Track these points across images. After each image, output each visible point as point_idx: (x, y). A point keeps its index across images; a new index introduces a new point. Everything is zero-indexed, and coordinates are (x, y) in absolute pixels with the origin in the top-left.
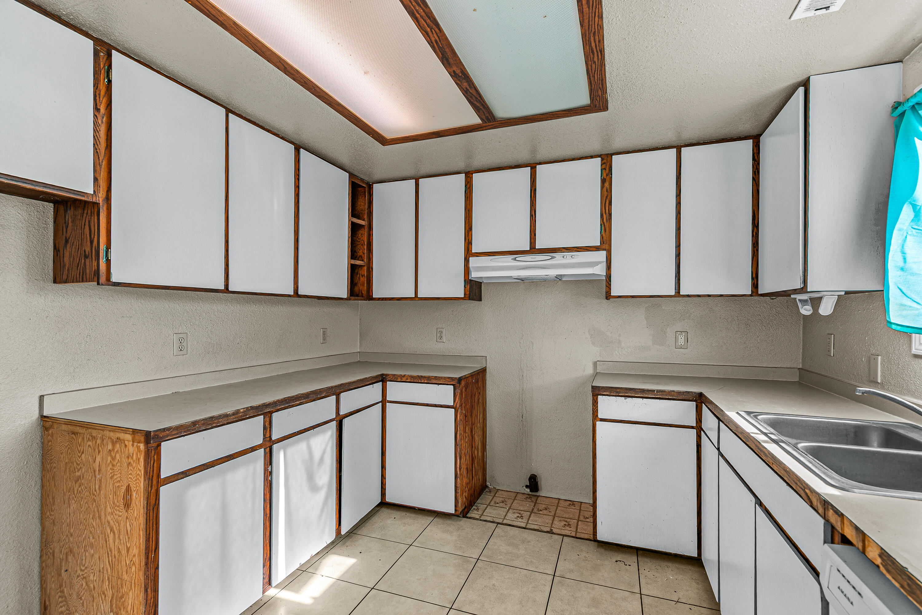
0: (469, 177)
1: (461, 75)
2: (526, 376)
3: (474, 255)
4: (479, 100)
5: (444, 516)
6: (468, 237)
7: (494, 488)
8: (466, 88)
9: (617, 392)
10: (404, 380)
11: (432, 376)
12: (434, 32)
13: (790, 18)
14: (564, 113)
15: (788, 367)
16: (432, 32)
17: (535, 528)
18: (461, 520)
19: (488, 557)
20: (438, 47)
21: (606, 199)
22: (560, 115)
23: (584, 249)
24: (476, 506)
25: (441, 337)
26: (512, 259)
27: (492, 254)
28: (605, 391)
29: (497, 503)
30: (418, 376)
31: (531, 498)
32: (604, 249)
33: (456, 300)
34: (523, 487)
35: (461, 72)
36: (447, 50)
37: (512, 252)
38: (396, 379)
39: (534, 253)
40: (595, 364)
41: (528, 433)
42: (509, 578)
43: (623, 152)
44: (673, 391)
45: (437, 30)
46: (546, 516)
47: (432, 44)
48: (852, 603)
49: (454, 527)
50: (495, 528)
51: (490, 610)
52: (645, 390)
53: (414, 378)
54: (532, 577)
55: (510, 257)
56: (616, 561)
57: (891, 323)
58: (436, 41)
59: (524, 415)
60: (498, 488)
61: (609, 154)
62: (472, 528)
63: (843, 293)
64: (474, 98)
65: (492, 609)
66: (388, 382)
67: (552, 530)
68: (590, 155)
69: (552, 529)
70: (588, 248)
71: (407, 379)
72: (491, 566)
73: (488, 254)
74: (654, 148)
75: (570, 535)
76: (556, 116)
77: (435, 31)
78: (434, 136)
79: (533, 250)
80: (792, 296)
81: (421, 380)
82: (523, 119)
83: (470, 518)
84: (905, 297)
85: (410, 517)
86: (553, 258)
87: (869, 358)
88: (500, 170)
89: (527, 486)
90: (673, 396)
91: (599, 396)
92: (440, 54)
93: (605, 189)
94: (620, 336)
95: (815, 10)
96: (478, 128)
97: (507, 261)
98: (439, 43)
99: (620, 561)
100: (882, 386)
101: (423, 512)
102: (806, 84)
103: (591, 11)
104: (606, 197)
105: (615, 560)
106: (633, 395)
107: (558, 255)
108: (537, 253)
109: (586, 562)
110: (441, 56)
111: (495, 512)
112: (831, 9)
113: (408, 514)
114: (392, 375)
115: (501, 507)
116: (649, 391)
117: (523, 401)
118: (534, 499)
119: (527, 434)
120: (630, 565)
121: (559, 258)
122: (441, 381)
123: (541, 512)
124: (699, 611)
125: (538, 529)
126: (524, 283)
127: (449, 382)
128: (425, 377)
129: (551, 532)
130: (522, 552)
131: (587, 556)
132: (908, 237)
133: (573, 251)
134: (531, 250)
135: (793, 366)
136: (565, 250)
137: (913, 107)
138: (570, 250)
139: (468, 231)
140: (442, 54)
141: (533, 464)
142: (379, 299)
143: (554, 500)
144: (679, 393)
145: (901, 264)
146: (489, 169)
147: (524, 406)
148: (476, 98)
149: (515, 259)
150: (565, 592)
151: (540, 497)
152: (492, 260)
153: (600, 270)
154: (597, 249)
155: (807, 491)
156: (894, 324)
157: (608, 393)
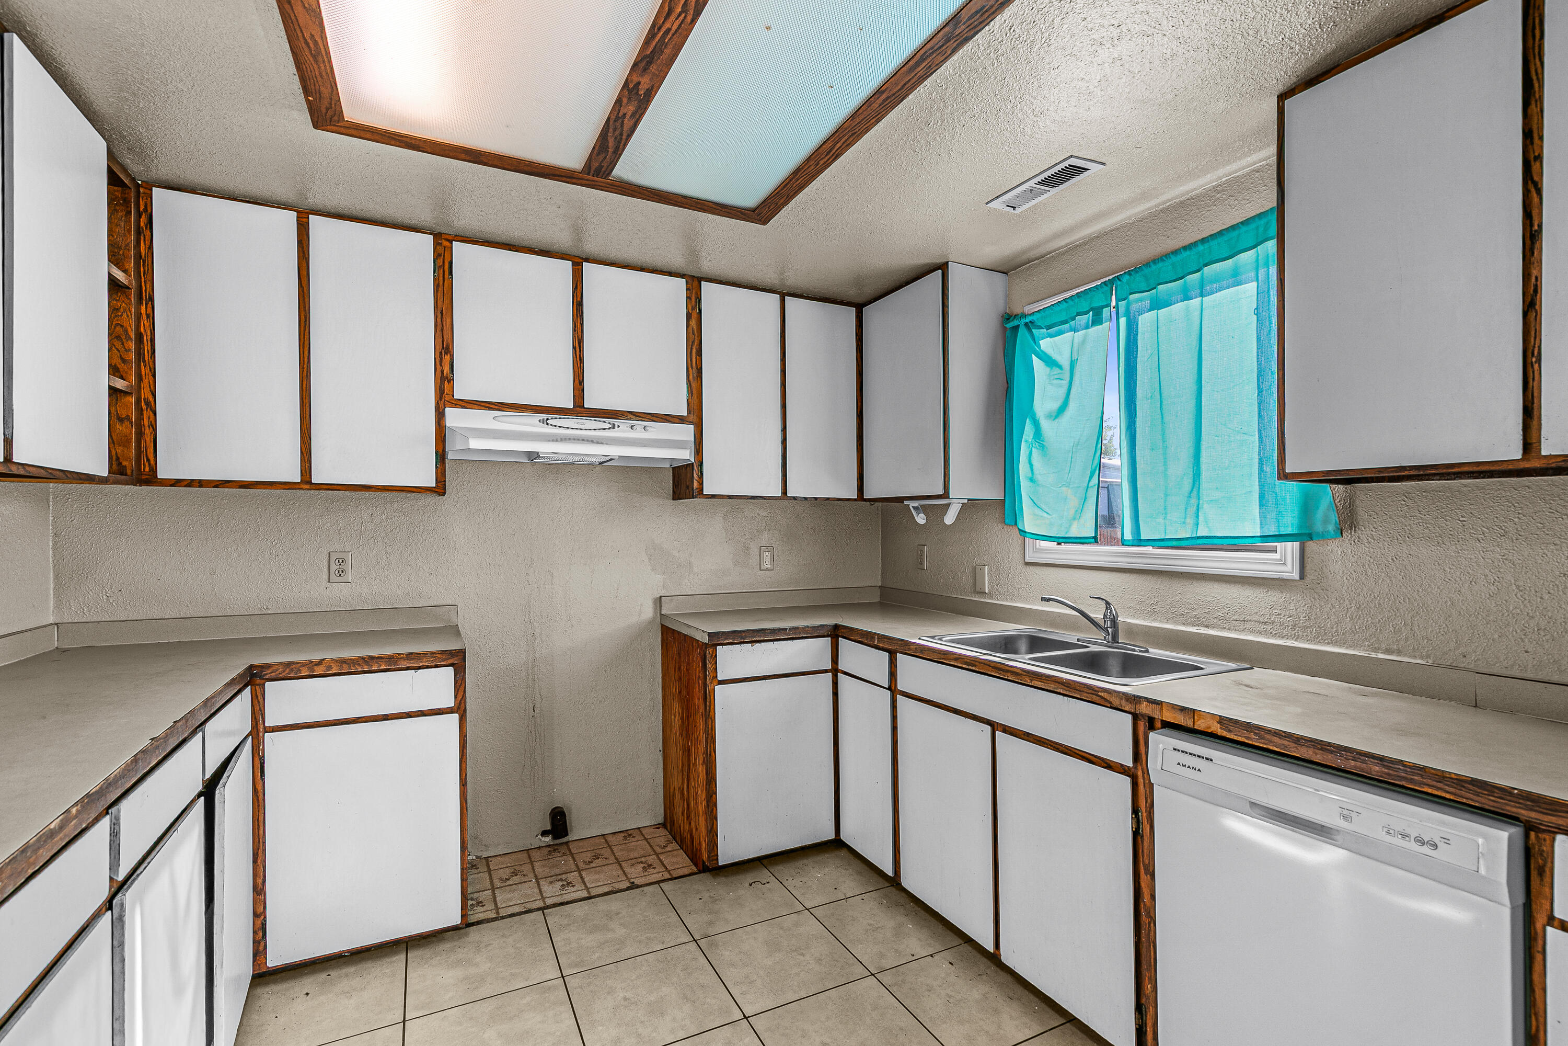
0: (441, 244)
1: (641, 92)
2: (541, 634)
3: (456, 405)
4: (621, 138)
5: (423, 941)
6: (441, 365)
7: (477, 857)
8: (625, 114)
9: (742, 638)
10: (319, 670)
11: (400, 654)
12: (681, 18)
13: (987, 203)
14: (714, 206)
15: (870, 585)
16: (680, 15)
17: (606, 891)
18: (467, 935)
19: (576, 965)
20: (659, 40)
21: (692, 346)
22: (706, 208)
23: (662, 418)
24: (472, 899)
25: (341, 572)
26: (540, 421)
27: (496, 407)
28: (726, 639)
29: (507, 879)
30: (363, 658)
31: (557, 849)
32: (690, 422)
33: (414, 492)
34: (537, 836)
35: (647, 90)
36: (668, 51)
37: (538, 408)
38: (291, 672)
39: (579, 415)
40: (659, 601)
41: (545, 737)
42: (639, 977)
43: (715, 280)
44: (808, 627)
45: (689, 18)
46: (606, 867)
47: (656, 30)
48: (1199, 770)
49: (466, 949)
50: (545, 918)
51: (654, 1034)
52: (776, 630)
53: (349, 664)
54: (669, 958)
55: (536, 418)
56: (751, 885)
57: (1025, 532)
58: (669, 30)
59: (537, 705)
60: (485, 855)
61: (694, 276)
62: (503, 936)
63: (966, 501)
64: (617, 133)
65: (655, 1032)
66: (268, 685)
67: (633, 883)
68: (669, 270)
69: (632, 881)
70: (668, 418)
71: (330, 668)
72: (594, 976)
73: (487, 405)
74: (752, 286)
75: (663, 879)
76: (699, 206)
77: (685, 17)
78: (463, 156)
79: (579, 409)
80: (906, 503)
81: (371, 666)
82: (651, 192)
83: (479, 923)
84: (1036, 508)
85: (347, 976)
86: (614, 427)
87: (975, 568)
88: (510, 250)
89: (544, 833)
90: (807, 633)
91: (718, 647)
92: (651, 49)
93: (690, 328)
94: (691, 555)
95: (1008, 206)
96: (562, 176)
97: (531, 423)
98: (669, 36)
99: (755, 882)
100: (990, 595)
101: (366, 954)
102: (943, 267)
103: (878, 109)
104: (692, 342)
105: (747, 885)
106: (762, 639)
107: (623, 424)
108: (582, 415)
109: (717, 902)
110: (648, 53)
111: (516, 894)
112: (1018, 211)
113: (334, 973)
114: (281, 664)
115: (520, 883)
116: (780, 630)
117: (534, 680)
118: (563, 849)
119: (543, 738)
120: (768, 883)
121: (623, 429)
122: (421, 662)
123: (592, 865)
124: (871, 897)
125: (613, 891)
126: (533, 465)
127: (444, 660)
128: (380, 658)
129: (633, 886)
130: (621, 932)
131: (712, 895)
132: (1033, 449)
133: (645, 419)
134: (575, 409)
135: (873, 584)
136: (632, 416)
137: (1026, 324)
138: (640, 417)
139: (441, 353)
140: (651, 52)
141: (555, 790)
142: (177, 483)
143: (597, 840)
144: (815, 628)
145: (1030, 475)
146: (487, 242)
147: (536, 688)
148: (621, 134)
149: (545, 422)
150: (727, 953)
151: (570, 844)
152: (497, 418)
153: (686, 455)
154: (681, 420)
155: (1102, 694)
156: (1029, 533)
157: (730, 641)
